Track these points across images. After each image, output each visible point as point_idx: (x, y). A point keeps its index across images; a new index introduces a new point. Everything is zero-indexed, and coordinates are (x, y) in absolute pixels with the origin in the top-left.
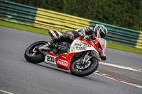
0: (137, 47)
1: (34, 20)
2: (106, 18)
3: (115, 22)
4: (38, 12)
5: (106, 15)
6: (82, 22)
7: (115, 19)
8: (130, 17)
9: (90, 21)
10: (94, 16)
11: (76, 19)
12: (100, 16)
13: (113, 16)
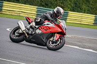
0: (67, 21)
1: (2, 9)
2: (47, 5)
3: (52, 7)
4: (4, 4)
5: (47, 3)
6: (32, 8)
7: (53, 5)
8: (62, 3)
9: (37, 7)
10: (39, 4)
11: (28, 7)
12: (43, 4)
13: (51, 3)
